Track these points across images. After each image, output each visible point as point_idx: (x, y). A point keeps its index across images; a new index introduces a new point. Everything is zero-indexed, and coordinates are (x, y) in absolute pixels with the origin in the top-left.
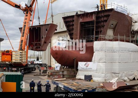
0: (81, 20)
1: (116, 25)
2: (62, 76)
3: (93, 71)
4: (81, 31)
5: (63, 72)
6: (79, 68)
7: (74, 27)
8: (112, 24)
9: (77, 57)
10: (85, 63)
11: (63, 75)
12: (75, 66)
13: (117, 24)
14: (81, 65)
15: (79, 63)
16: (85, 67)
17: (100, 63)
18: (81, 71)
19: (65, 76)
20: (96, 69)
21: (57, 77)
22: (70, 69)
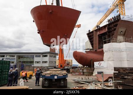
1: (125, 32)
2: (82, 73)
3: (105, 68)
5: (83, 70)
6: (95, 67)
8: (122, 32)
9: (94, 59)
10: (98, 62)
11: (83, 73)
12: (92, 66)
13: (126, 30)
14: (96, 64)
15: (95, 63)
16: (98, 66)
17: (109, 62)
18: (96, 69)
19: (85, 74)
20: (106, 67)
21: (78, 74)
22: (89, 68)
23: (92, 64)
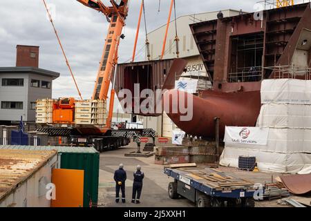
0: (232, 31)
2: (187, 158)
3: (259, 147)
4: (232, 55)
5: (190, 148)
6: (226, 140)
7: (217, 47)
8: (305, 41)
9: (222, 115)
10: (241, 128)
11: (191, 156)
12: (218, 136)
14: (232, 132)
15: (228, 129)
16: (240, 138)
17: (275, 130)
18: (231, 146)
19: (195, 158)
20: (265, 144)
21: (177, 159)
22: (206, 143)
23: (218, 132)
